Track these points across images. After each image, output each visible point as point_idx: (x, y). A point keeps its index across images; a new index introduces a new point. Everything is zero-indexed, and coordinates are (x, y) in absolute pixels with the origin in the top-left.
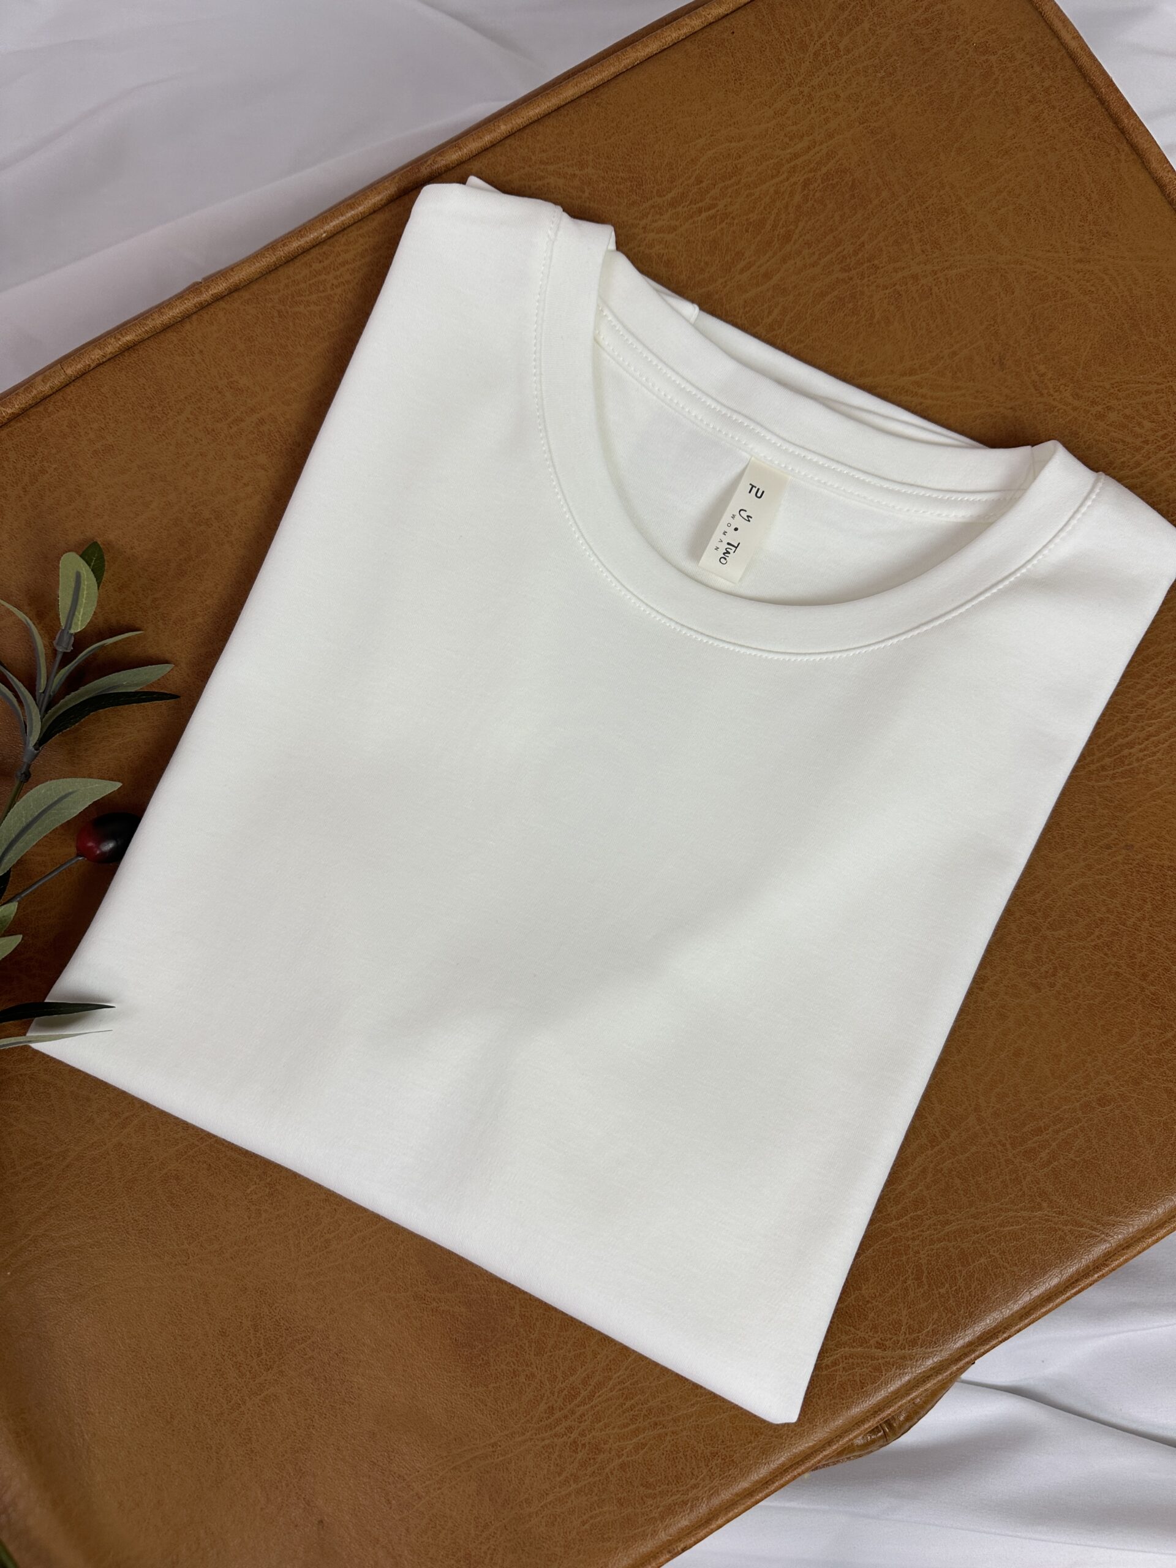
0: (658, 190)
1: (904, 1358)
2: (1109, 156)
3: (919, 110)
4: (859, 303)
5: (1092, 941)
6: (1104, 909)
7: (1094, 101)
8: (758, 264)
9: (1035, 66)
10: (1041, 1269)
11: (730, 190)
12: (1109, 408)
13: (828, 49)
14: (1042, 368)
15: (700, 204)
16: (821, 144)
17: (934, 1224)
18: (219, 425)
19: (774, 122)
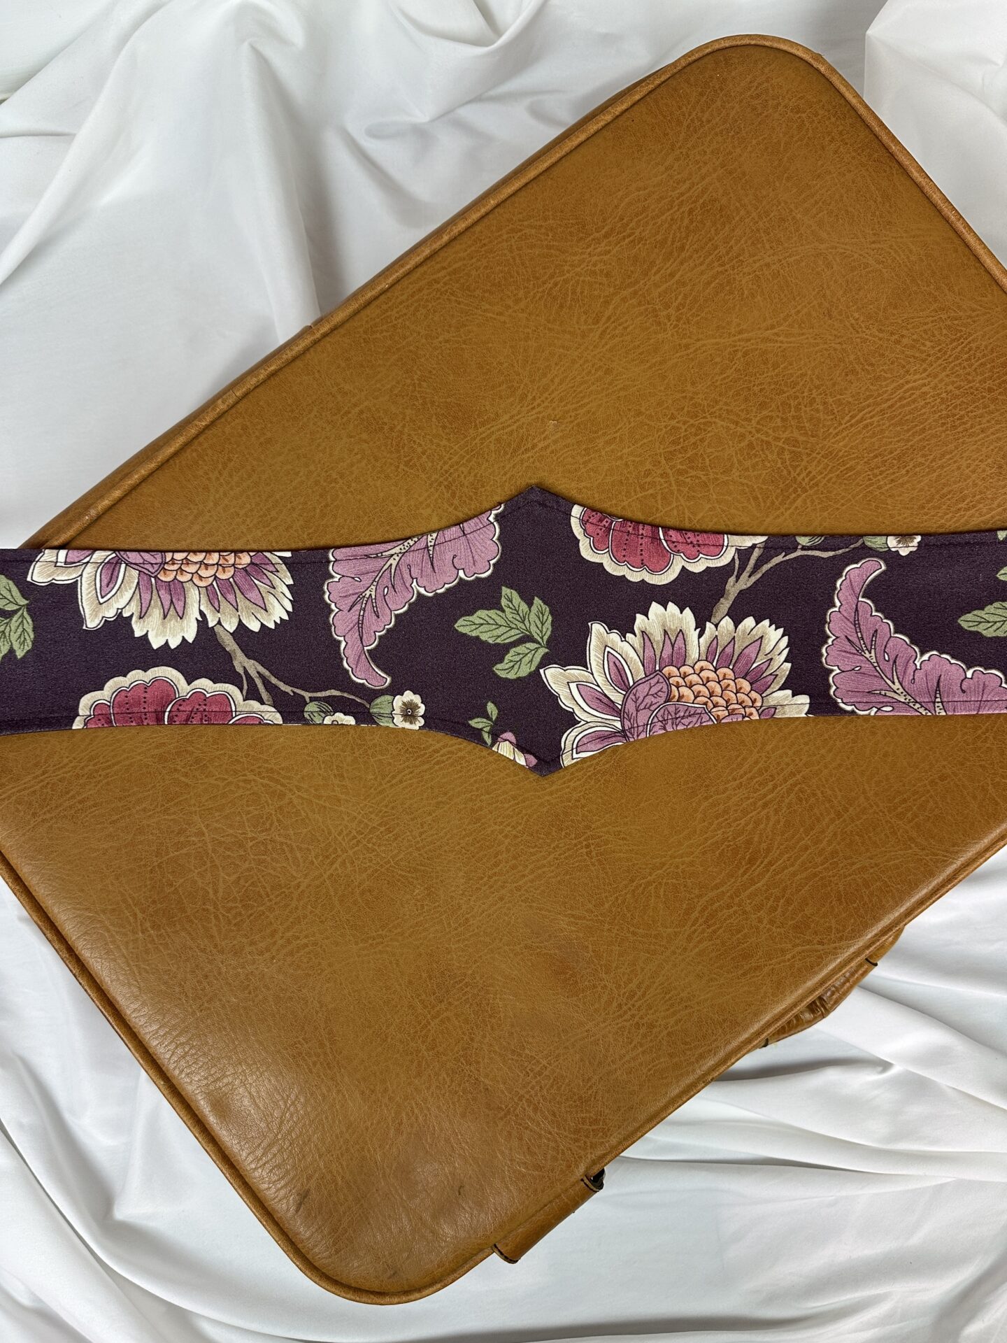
0: (596, 229)
1: (836, 948)
2: (885, 172)
3: (759, 155)
4: (733, 286)
8: (665, 268)
9: (832, 117)
11: (641, 223)
13: (696, 122)
14: (856, 315)
15: (624, 234)
16: (698, 183)
18: (335, 417)
19: (666, 174)
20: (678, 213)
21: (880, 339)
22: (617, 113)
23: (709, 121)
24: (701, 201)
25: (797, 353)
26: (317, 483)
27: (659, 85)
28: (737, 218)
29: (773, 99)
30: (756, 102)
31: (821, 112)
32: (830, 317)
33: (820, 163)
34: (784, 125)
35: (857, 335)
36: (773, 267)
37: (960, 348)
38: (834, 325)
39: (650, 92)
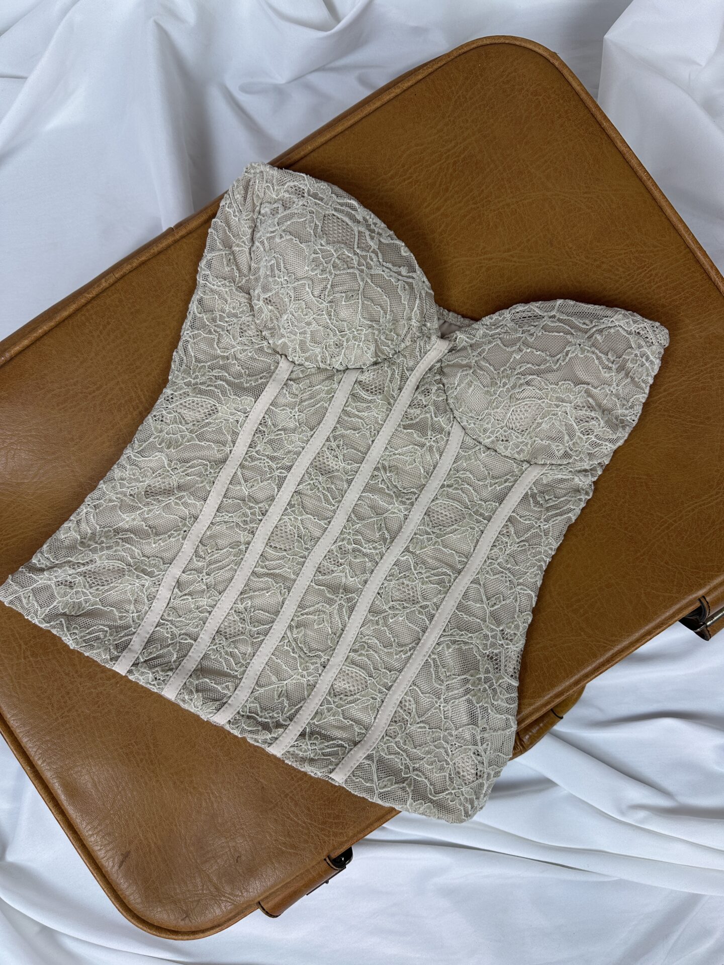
2: (597, 141)
3: (506, 124)
4: (483, 219)
8: (433, 203)
9: (560, 100)
10: (582, 664)
11: (418, 169)
13: (461, 98)
14: (570, 245)
19: (438, 135)
20: (445, 164)
22: (404, 88)
24: (462, 156)
27: (437, 69)
28: (488, 170)
29: (519, 85)
30: (507, 86)
31: (553, 96)
32: (552, 245)
33: (550, 133)
34: (526, 104)
35: (570, 260)
36: (512, 207)
37: (643, 274)
38: (553, 251)
39: (430, 74)
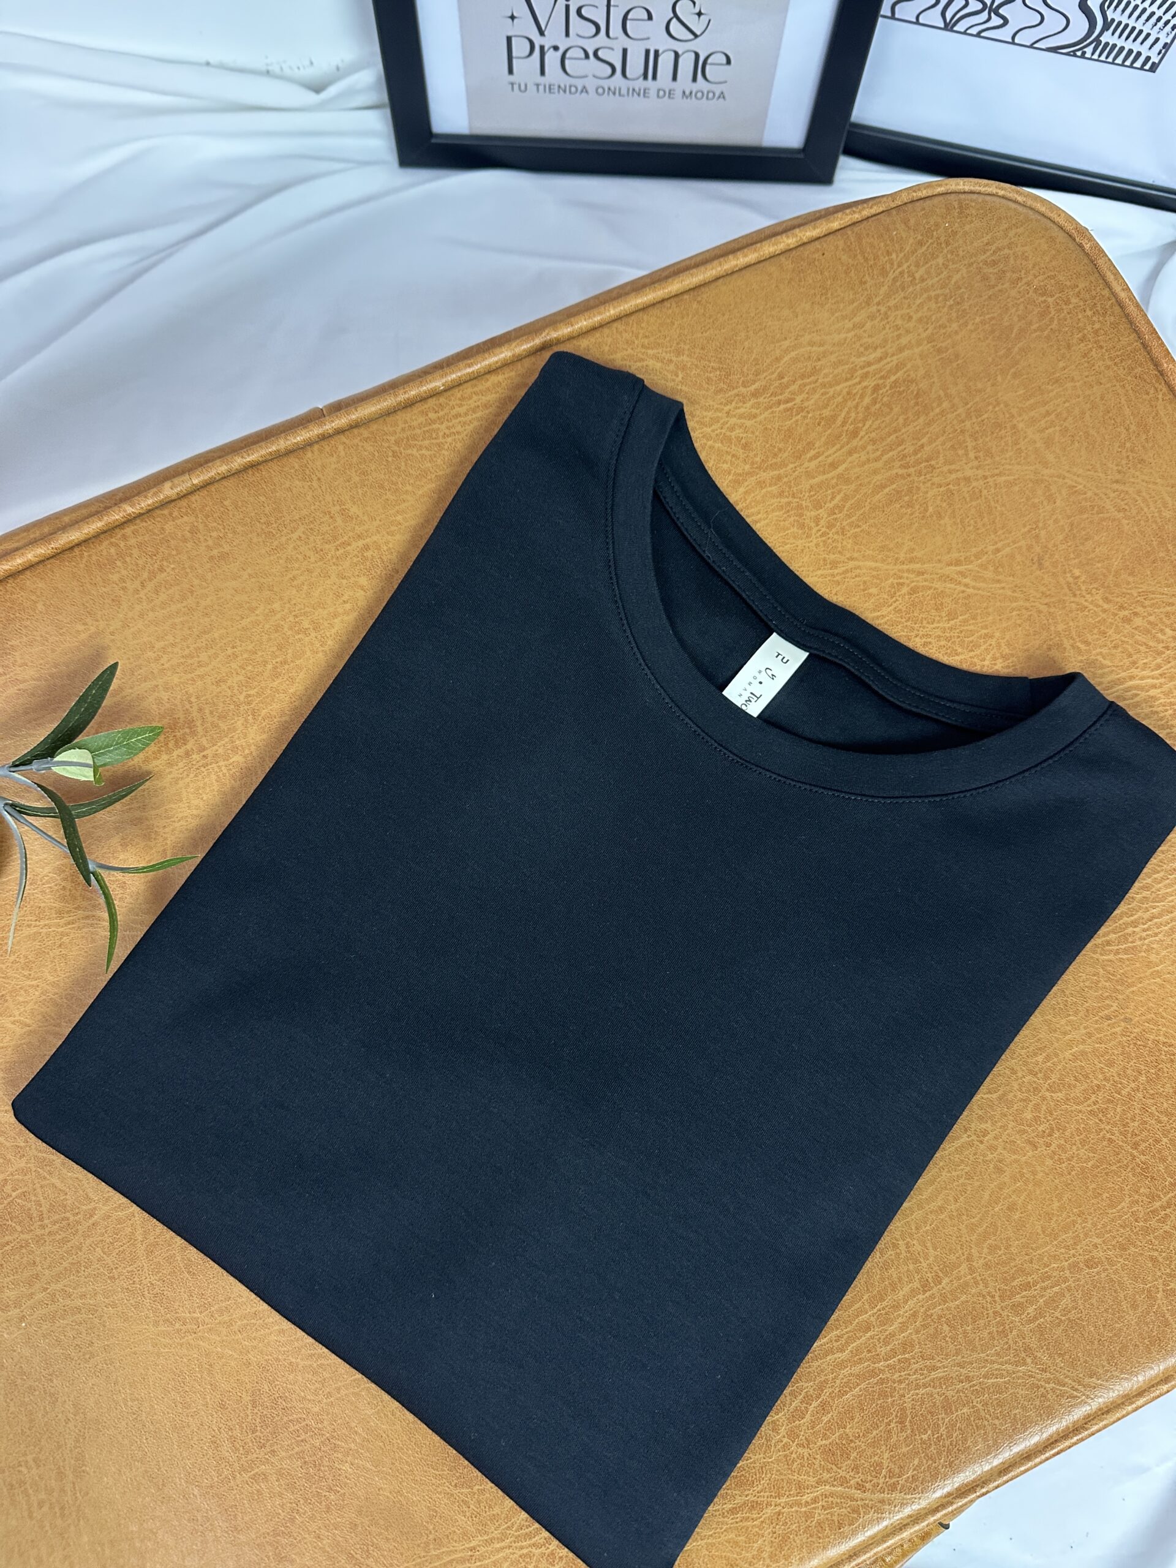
0: (743, 381)
1: (882, 1502)
2: (1148, 394)
3: (981, 337)
4: (915, 498)
5: (1089, 1106)
6: (1100, 1076)
7: (1138, 345)
8: (826, 454)
9: (1088, 310)
10: (1021, 1426)
11: (808, 388)
12: (1136, 614)
13: (906, 276)
14: (1077, 572)
15: (780, 397)
16: (893, 355)
17: (921, 1369)
18: (327, 546)
19: (853, 333)
20: (859, 387)
21: (1104, 611)
22: (805, 240)
23: (923, 280)
24: (893, 378)
25: (985, 604)
26: (277, 628)
27: (868, 219)
28: (937, 410)
29: (1013, 272)
30: (991, 270)
31: (1074, 300)
32: (1041, 566)
33: (1061, 364)
34: (1021, 307)
35: (1072, 599)
36: (974, 484)
38: (1043, 578)
39: (854, 224)
